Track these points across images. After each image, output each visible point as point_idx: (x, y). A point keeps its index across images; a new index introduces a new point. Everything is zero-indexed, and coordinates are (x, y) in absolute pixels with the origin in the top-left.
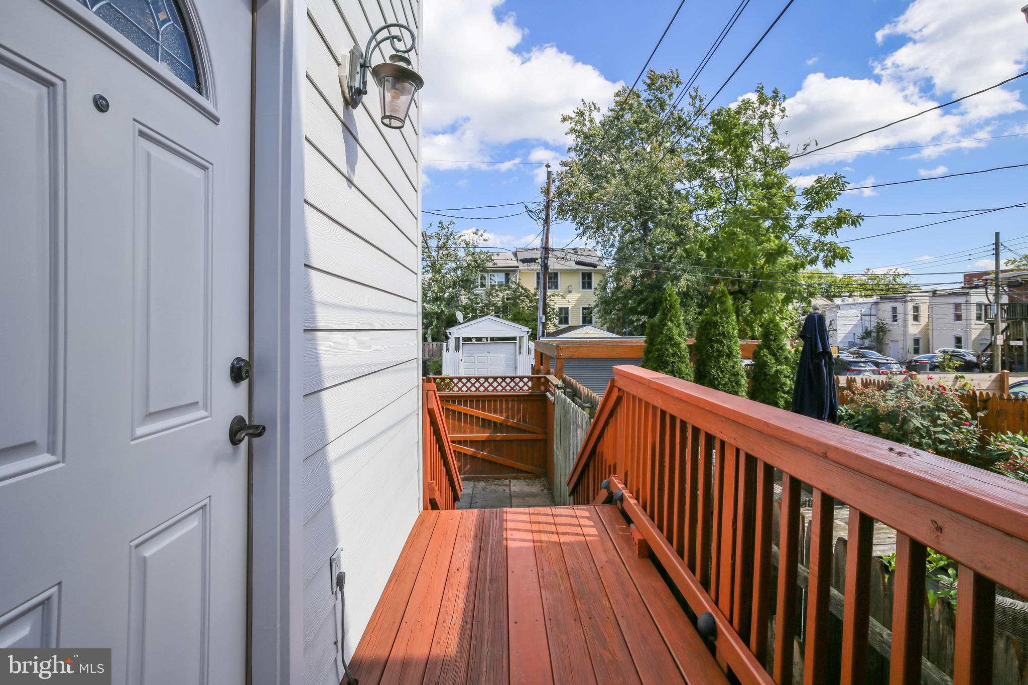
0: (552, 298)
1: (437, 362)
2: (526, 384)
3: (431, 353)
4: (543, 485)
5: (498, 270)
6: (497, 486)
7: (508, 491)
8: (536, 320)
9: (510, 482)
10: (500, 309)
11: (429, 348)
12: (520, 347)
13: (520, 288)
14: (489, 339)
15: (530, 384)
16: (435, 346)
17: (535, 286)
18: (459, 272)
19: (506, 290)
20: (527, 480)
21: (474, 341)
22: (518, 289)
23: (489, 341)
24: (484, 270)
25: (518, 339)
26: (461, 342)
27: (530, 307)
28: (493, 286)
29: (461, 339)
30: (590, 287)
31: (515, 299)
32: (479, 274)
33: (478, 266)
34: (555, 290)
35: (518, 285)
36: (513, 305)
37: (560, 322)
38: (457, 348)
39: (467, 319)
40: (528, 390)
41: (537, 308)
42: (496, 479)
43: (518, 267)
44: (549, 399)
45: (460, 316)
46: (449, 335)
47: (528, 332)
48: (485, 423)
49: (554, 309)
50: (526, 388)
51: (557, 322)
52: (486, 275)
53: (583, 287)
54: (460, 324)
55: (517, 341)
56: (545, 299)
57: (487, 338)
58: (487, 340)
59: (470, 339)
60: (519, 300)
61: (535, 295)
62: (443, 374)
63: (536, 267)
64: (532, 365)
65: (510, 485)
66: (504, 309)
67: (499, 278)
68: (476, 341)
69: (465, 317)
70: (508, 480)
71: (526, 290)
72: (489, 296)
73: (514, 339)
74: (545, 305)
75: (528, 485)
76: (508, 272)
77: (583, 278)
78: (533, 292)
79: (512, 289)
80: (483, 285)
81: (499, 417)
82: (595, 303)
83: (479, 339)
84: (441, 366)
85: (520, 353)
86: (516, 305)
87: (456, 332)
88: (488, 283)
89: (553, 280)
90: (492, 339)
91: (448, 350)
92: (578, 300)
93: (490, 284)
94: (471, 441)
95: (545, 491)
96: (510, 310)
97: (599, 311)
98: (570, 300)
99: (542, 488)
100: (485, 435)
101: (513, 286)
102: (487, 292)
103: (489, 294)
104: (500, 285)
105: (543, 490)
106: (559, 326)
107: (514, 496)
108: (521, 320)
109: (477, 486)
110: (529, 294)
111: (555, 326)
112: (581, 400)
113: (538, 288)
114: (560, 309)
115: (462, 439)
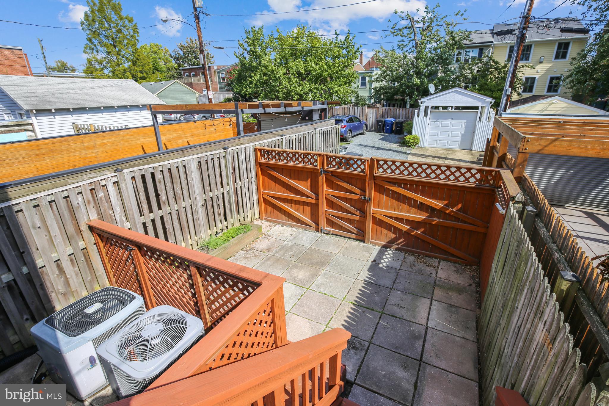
0: (521, 69)
1: (410, 124)
2: (473, 175)
3: (407, 117)
4: (473, 277)
5: (472, 47)
6: (425, 265)
7: (434, 275)
8: (501, 90)
9: (439, 262)
10: (469, 80)
11: (406, 112)
12: (481, 115)
13: (491, 61)
14: (454, 108)
15: (478, 176)
16: (410, 111)
17: (506, 58)
18: (439, 51)
19: (477, 64)
20: (457, 265)
21: (440, 109)
22: (489, 62)
23: (453, 110)
24: (461, 47)
25: (480, 108)
26: (430, 109)
27: (498, 78)
28: (466, 61)
29: (430, 107)
30: (564, 56)
31: (484, 72)
32: (456, 51)
33: (455, 44)
34: (526, 62)
35: (491, 58)
36: (482, 77)
37: (524, 91)
38: (426, 115)
39: (437, 91)
40: (474, 183)
41: (504, 79)
42: (426, 256)
43: (492, 42)
44: (498, 211)
45: (432, 88)
46: (420, 104)
47: (491, 103)
48: (422, 207)
49: (520, 80)
50: (472, 180)
51: (520, 91)
52: (462, 51)
53: (557, 57)
54: (431, 94)
55: (479, 111)
56: (514, 71)
57: (452, 107)
58: (452, 109)
59: (437, 107)
60: (488, 71)
61: (504, 67)
62: (413, 134)
63: (512, 40)
64: (488, 139)
65: (438, 267)
66: (473, 80)
67: (474, 53)
68: (442, 109)
69: (436, 89)
70: (437, 260)
71: (496, 63)
72: (461, 70)
73: (477, 108)
74: (514, 76)
75: (457, 272)
76: (482, 48)
77: (558, 49)
78: (503, 64)
79: (483, 62)
80: (458, 60)
81: (438, 204)
82: (568, 73)
83: (445, 108)
84: (412, 127)
85: (480, 120)
86: (484, 76)
87: (426, 102)
88: (462, 58)
89: (525, 52)
90: (457, 108)
91: (418, 115)
92: (548, 70)
93: (464, 59)
94: (406, 220)
95: (474, 287)
96: (479, 81)
97: (572, 81)
98: (539, 70)
99: (471, 281)
100: (421, 216)
101: (485, 60)
102: (460, 66)
103: (462, 68)
104: (473, 59)
105: (470, 285)
106: (523, 94)
107: (438, 286)
108: (487, 90)
109: (407, 260)
110: (499, 67)
111: (519, 94)
112: (549, 231)
113: (509, 60)
114: (527, 79)
115: (399, 217)
